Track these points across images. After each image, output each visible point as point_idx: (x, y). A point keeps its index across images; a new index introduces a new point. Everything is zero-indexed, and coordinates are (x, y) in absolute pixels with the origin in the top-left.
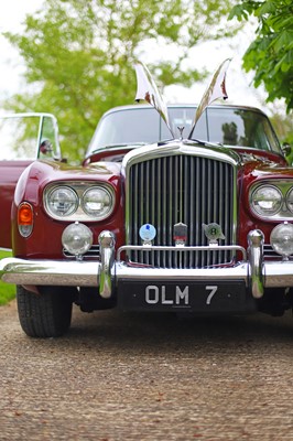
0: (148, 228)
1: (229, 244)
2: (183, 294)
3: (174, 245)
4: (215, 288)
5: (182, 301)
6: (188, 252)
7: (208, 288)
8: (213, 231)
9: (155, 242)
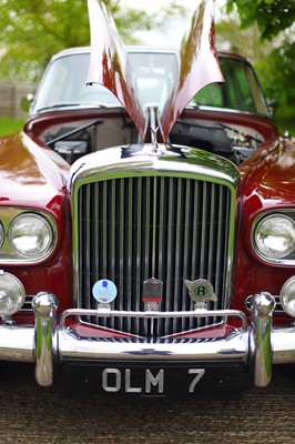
0: (105, 285)
1: (219, 308)
2: (155, 380)
3: (142, 309)
4: (201, 372)
5: (154, 388)
6: (163, 320)
7: (192, 371)
8: (201, 291)
9: (115, 305)
